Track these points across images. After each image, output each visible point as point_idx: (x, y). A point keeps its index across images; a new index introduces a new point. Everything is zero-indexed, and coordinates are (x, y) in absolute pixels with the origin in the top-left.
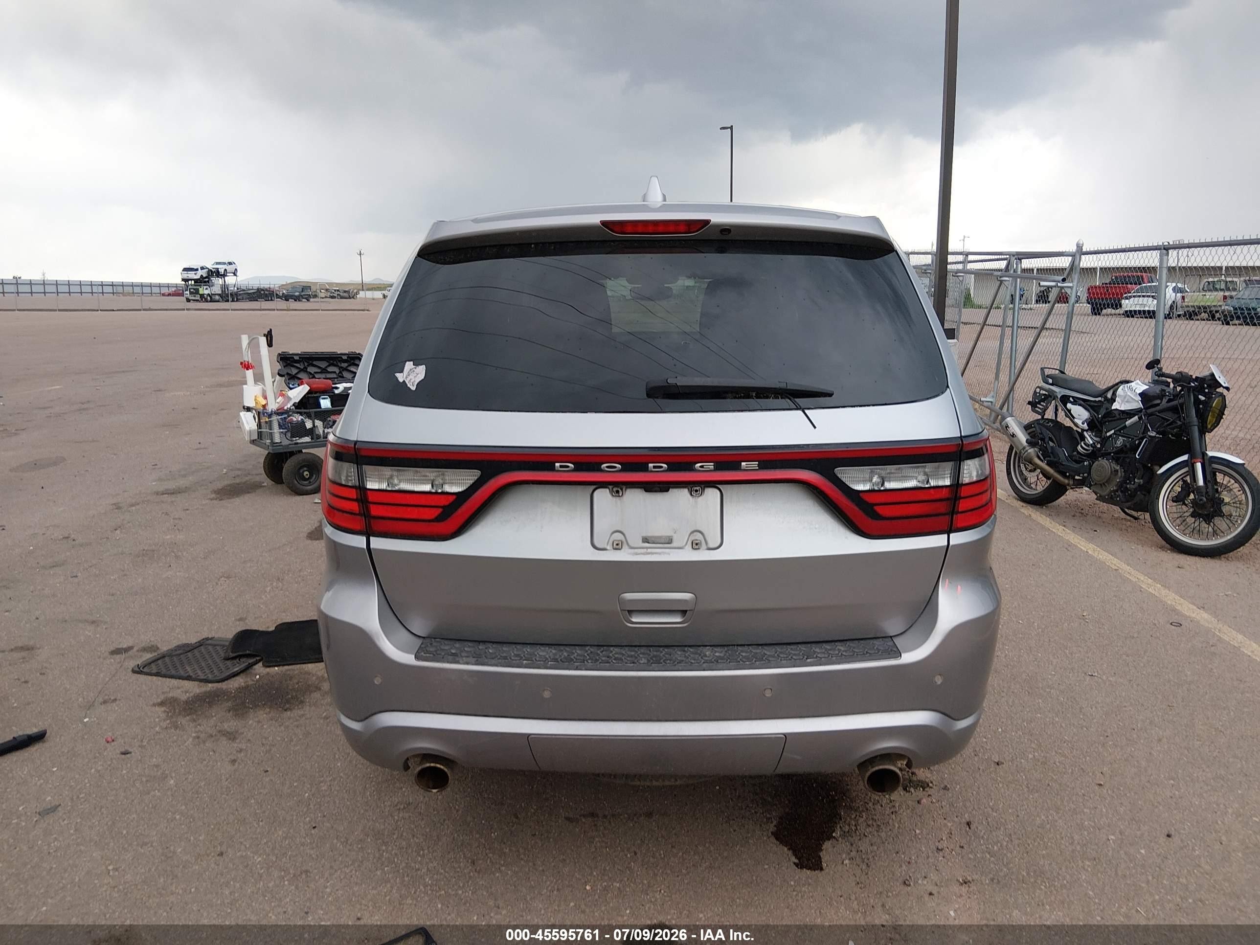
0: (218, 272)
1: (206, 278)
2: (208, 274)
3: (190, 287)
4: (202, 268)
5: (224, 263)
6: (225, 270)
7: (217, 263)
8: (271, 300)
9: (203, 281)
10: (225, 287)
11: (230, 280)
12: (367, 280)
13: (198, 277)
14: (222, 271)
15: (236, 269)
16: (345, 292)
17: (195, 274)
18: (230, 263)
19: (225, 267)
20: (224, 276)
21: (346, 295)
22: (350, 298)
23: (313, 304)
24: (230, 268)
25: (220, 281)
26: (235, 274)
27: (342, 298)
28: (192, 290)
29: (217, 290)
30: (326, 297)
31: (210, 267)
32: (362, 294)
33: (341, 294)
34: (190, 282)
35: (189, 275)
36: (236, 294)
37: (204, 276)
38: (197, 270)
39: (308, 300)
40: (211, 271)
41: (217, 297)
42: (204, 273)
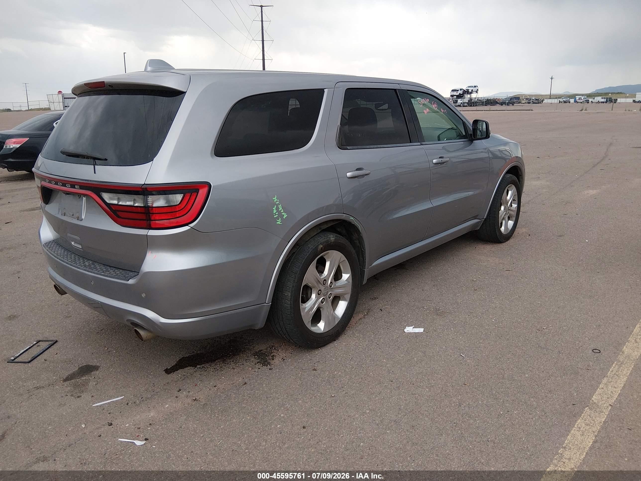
0: (468, 91)
1: (462, 94)
2: (463, 93)
3: (454, 99)
4: (461, 90)
5: (472, 87)
6: (472, 90)
7: (469, 87)
8: (494, 105)
9: (460, 96)
10: (471, 99)
11: (474, 95)
12: (553, 92)
13: (458, 94)
14: (470, 91)
15: (478, 90)
16: (536, 100)
17: (457, 93)
18: (475, 87)
19: (472, 88)
20: (471, 93)
21: (537, 101)
22: (539, 103)
23: (516, 107)
24: (475, 89)
25: (469, 96)
26: (477, 92)
27: (534, 103)
28: (454, 101)
29: (466, 100)
30: (525, 103)
31: (465, 88)
32: (546, 101)
33: (534, 101)
34: (454, 97)
35: (453, 93)
36: (476, 102)
37: (461, 94)
38: (458, 90)
39: (513, 105)
40: (465, 91)
41: (466, 104)
42: (461, 92)
